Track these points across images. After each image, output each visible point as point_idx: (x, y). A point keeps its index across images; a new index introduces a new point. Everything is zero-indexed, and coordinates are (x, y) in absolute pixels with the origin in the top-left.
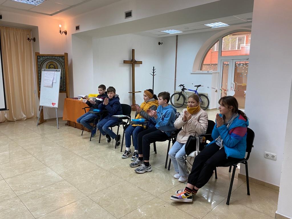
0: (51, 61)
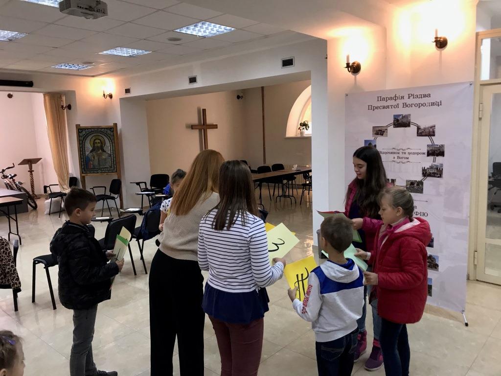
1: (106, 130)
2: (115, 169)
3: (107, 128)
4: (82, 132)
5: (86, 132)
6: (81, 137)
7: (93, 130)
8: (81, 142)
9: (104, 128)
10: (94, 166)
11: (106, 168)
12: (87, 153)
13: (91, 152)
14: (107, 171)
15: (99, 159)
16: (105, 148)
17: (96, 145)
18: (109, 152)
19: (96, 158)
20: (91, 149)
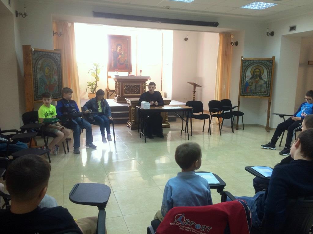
0: (257, 65)
1: (266, 61)
2: (269, 94)
3: (267, 60)
4: (245, 62)
5: (249, 63)
6: (244, 66)
7: (255, 61)
8: (243, 70)
9: (265, 60)
10: (251, 90)
11: (260, 92)
12: (247, 80)
13: (251, 79)
14: (261, 95)
15: (256, 85)
16: (262, 77)
17: (255, 74)
18: (266, 80)
19: (254, 84)
20: (251, 76)
